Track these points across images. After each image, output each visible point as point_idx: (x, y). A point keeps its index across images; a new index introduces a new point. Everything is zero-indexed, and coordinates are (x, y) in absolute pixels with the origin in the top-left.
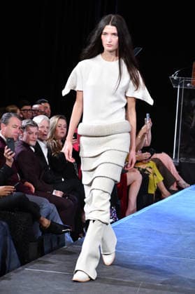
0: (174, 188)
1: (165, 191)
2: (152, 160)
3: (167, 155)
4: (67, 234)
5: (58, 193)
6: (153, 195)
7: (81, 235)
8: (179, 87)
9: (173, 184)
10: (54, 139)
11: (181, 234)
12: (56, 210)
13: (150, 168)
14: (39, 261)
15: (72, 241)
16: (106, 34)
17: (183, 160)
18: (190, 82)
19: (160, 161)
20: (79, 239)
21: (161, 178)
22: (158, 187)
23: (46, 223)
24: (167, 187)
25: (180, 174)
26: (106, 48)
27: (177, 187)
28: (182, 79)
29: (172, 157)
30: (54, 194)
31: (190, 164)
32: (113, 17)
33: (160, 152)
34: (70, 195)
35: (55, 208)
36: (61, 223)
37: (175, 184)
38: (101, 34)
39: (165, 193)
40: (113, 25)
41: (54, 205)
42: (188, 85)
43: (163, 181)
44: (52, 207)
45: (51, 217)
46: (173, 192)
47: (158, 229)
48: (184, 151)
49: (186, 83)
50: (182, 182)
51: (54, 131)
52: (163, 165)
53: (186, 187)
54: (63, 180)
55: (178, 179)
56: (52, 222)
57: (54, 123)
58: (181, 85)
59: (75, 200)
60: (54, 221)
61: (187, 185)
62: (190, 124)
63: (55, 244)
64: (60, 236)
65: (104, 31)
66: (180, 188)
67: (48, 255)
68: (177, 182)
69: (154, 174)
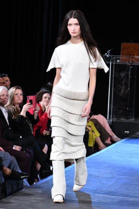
0: (108, 141)
1: (101, 144)
2: (91, 120)
3: (102, 116)
4: (25, 180)
5: (17, 148)
6: (92, 147)
7: (36, 180)
8: (111, 63)
9: (108, 138)
10: (14, 105)
11: (114, 178)
12: (15, 161)
13: (89, 126)
14: (2, 202)
15: (29, 185)
16: (70, 25)
17: (115, 119)
18: (119, 59)
19: (98, 121)
20: (35, 183)
21: (98, 134)
22: (95, 141)
23: (8, 171)
24: (103, 141)
25: (113, 131)
26: (72, 35)
27: (111, 141)
28: (113, 57)
29: (106, 118)
30: (14, 148)
31: (120, 122)
32: (74, 12)
33: (97, 114)
34: (27, 149)
35: (15, 159)
36: (20, 171)
37: (109, 139)
38: (67, 25)
39: (101, 146)
40: (74, 18)
41: (14, 157)
42: (118, 61)
43: (100, 136)
44: (13, 158)
45: (12, 166)
46: (107, 145)
47: (97, 174)
48: (115, 113)
49: (117, 59)
50: (115, 137)
51: (13, 99)
52: (99, 124)
53: (118, 141)
54: (21, 137)
55: (111, 135)
56: (13, 171)
57: (12, 93)
58: (112, 61)
59: (31, 153)
60: (15, 170)
61: (119, 139)
62: (120, 92)
63: (15, 188)
64: (19, 181)
65: (69, 23)
66: (113, 142)
67: (10, 197)
68: (111, 137)
69: (93, 131)
